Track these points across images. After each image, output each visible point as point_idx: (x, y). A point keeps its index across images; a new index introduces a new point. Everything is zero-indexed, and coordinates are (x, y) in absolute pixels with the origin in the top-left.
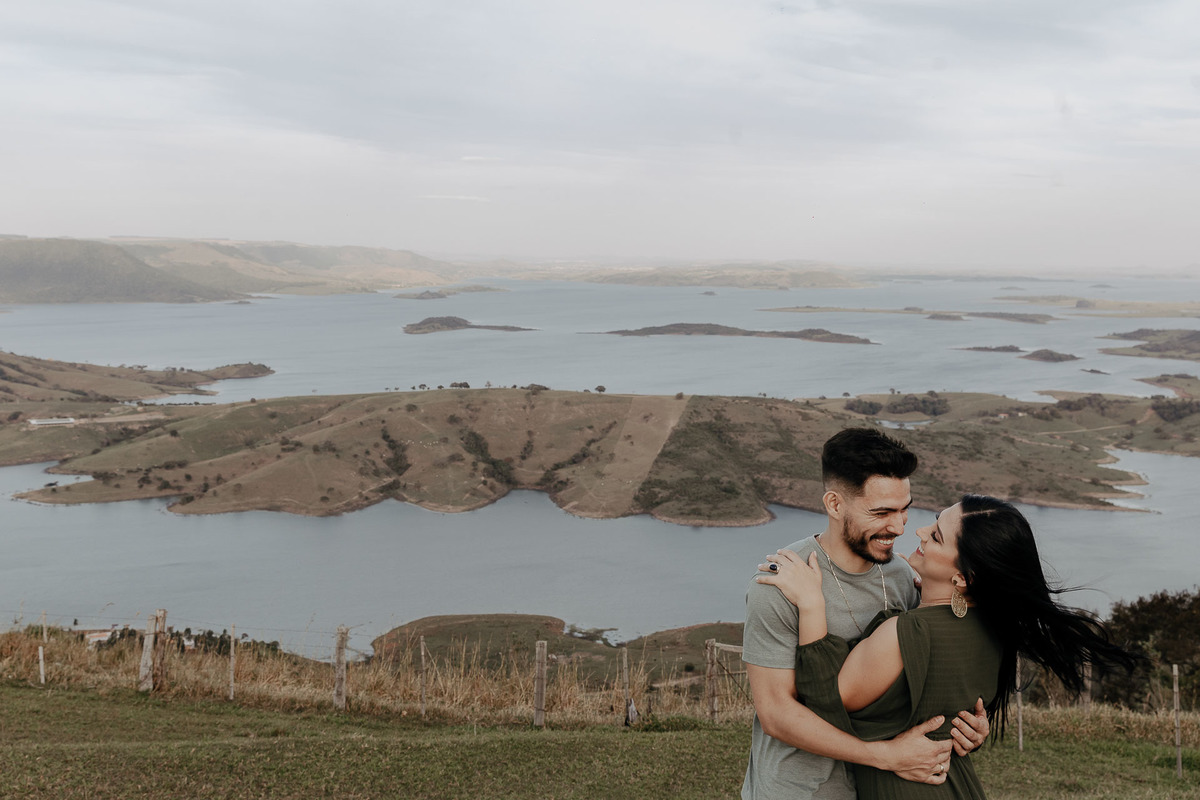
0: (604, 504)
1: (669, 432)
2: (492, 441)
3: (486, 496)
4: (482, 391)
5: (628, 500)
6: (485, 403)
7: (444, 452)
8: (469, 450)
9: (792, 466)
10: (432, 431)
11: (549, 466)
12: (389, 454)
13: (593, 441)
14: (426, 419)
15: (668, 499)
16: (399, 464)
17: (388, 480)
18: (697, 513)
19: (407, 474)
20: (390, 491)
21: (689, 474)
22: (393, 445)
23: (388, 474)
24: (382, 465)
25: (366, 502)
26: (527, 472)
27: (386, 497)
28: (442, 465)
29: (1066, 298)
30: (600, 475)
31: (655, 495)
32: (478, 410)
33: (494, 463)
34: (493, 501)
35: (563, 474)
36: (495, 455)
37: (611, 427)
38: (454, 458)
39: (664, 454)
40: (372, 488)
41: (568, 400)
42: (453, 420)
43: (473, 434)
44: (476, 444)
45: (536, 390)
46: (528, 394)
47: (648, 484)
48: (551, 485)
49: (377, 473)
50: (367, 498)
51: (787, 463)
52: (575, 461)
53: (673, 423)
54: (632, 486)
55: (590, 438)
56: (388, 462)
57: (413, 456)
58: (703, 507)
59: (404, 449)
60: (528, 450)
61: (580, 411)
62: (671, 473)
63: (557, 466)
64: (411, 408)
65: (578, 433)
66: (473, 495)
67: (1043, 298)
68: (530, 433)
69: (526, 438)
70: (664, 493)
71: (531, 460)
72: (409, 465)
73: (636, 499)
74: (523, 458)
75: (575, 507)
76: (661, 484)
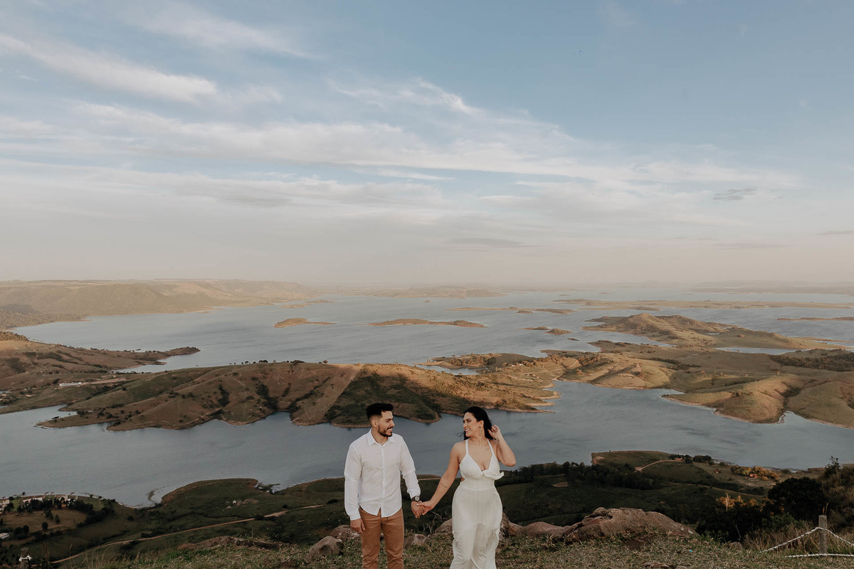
0: (310, 419)
1: (349, 382)
2: (271, 388)
3: (259, 416)
4: (271, 364)
5: (322, 416)
6: (271, 370)
7: (246, 394)
8: (258, 393)
9: (401, 397)
10: (243, 385)
11: (294, 400)
12: (221, 397)
13: (317, 387)
14: (241, 379)
15: (340, 415)
16: (224, 402)
17: (217, 409)
18: (350, 422)
19: (228, 406)
20: (217, 415)
21: (353, 402)
22: (223, 392)
23: (218, 407)
24: (216, 402)
25: (203, 421)
26: (284, 403)
27: (212, 419)
28: (243, 402)
29: (584, 300)
30: (314, 404)
31: (335, 413)
32: (268, 374)
33: (268, 399)
34: (264, 418)
35: (299, 403)
36: (271, 395)
37: (327, 379)
38: (250, 398)
39: (344, 393)
40: (208, 414)
41: (310, 367)
42: (254, 379)
43: (264, 387)
44: (263, 390)
45: (296, 363)
46: (291, 366)
47: (334, 407)
48: (293, 410)
49: (212, 407)
50: (203, 419)
51: (399, 395)
52: (306, 397)
53: (352, 378)
54: (325, 409)
55: (317, 385)
56: (219, 401)
57: (232, 397)
58: (353, 418)
59: (228, 394)
60: (287, 392)
61: (314, 373)
62: (345, 402)
63: (298, 400)
64: (235, 374)
65: (311, 383)
66: (253, 416)
67: (574, 300)
68: (290, 384)
69: (287, 387)
70: (339, 412)
71: (287, 397)
72: (228, 402)
73: (326, 415)
74: (284, 396)
75: (297, 420)
76: (338, 408)
